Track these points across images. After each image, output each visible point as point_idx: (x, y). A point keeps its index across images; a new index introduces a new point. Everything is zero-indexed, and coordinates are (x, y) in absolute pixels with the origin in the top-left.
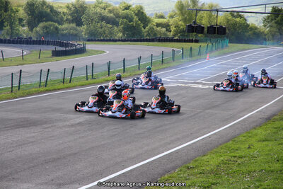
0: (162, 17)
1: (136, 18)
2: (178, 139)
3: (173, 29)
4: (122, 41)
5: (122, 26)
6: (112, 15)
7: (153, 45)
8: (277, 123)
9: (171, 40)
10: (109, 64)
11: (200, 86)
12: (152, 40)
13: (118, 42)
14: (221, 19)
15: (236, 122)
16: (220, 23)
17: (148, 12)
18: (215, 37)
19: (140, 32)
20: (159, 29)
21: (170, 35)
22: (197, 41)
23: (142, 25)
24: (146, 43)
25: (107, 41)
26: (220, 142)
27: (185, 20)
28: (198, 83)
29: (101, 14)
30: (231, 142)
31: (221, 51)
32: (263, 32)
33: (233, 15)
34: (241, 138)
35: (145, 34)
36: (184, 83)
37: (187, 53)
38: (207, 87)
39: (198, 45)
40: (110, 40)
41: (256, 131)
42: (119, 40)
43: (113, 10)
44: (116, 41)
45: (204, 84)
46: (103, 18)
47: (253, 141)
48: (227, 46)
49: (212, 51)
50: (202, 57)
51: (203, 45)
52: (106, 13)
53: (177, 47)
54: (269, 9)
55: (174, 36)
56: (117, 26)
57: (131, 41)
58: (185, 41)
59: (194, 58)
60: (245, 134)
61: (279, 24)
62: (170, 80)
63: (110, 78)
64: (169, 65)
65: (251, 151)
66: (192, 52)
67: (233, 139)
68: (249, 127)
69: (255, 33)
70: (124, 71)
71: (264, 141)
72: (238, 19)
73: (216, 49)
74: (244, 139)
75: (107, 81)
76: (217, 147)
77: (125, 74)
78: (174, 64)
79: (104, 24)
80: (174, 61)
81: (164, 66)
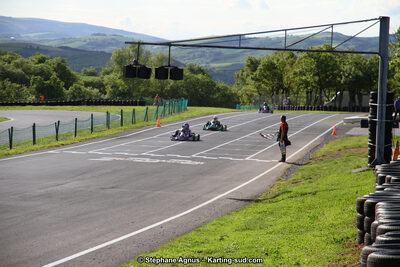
0: (92, 74)
1: (54, 75)
3: (109, 89)
4: (34, 104)
5: (35, 86)
6: (20, 70)
7: (79, 110)
8: (260, 205)
9: (106, 103)
10: (11, 131)
11: (148, 160)
13: (27, 107)
15: (200, 206)
18: (170, 98)
19: (61, 94)
20: (88, 89)
21: (106, 97)
22: (142, 104)
23: (62, 83)
25: (11, 105)
26: (177, 233)
28: (144, 157)
29: (3, 69)
30: (193, 233)
31: (177, 116)
32: (235, 94)
34: (209, 227)
35: (69, 97)
36: (123, 156)
37: (128, 119)
38: (158, 161)
39: (144, 108)
40: (16, 104)
41: (231, 217)
42: (30, 104)
43: (22, 63)
44: (24, 104)
45: (154, 158)
47: (227, 230)
48: (185, 109)
49: (164, 115)
50: (150, 123)
51: (152, 108)
52: (11, 68)
53: (114, 110)
55: (113, 97)
56: (28, 85)
57: (47, 104)
58: (126, 104)
59: (138, 125)
60: (214, 222)
61: (257, 80)
62: (104, 152)
63: (13, 151)
64: (100, 134)
65: (225, 244)
66: (136, 117)
67: (197, 228)
68: (221, 212)
69: (224, 95)
70: (34, 143)
71: (243, 230)
72: (200, 76)
73: (170, 114)
74: (213, 228)
75: (8, 155)
76: (173, 239)
77: (36, 146)
78: (110, 132)
79: (8, 83)
80: (109, 128)
81: (94, 135)
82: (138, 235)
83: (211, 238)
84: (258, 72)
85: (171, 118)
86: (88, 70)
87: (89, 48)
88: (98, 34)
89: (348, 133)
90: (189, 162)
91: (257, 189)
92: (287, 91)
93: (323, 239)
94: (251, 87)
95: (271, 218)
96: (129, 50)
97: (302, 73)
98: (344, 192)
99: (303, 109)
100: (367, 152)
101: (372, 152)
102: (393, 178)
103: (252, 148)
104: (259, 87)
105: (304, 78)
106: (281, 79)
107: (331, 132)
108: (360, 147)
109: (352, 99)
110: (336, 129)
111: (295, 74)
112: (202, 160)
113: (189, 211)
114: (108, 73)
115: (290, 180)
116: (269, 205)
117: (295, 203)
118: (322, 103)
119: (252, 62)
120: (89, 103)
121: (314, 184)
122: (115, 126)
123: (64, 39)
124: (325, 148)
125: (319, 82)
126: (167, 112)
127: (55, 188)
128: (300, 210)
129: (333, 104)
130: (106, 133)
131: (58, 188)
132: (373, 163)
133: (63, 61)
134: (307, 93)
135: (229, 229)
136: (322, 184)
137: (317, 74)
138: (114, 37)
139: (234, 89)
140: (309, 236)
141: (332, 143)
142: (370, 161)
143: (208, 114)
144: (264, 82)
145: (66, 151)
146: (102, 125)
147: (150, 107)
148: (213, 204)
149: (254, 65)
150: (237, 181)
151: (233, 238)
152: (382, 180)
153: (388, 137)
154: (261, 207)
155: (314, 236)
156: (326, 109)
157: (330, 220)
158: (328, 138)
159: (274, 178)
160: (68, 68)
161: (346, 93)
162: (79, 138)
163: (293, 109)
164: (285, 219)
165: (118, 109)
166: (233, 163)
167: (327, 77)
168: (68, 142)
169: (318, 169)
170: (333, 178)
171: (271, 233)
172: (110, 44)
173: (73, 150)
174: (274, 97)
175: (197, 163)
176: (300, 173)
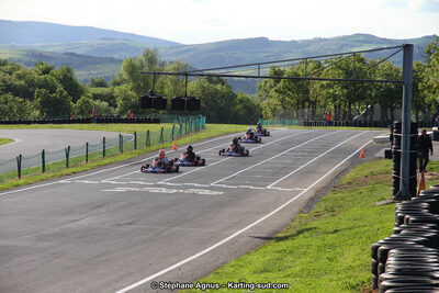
0: (101, 84)
1: (60, 88)
2: (131, 274)
3: (120, 102)
4: (40, 122)
5: (39, 99)
6: (22, 82)
7: (88, 128)
8: (282, 243)
9: (118, 120)
10: (19, 159)
11: (164, 190)
12: (88, 121)
13: (32, 125)
14: (193, 86)
15: (219, 244)
16: (192, 93)
17: (80, 76)
18: (186, 115)
19: (68, 110)
20: (97, 102)
21: (115, 112)
22: (157, 121)
24: (77, 125)
25: (15, 123)
27: (137, 89)
28: (160, 186)
29: (4, 81)
30: (212, 276)
31: (195, 136)
32: (258, 106)
33: (210, 81)
34: (227, 269)
35: (77, 111)
36: (137, 186)
37: (142, 140)
38: (175, 191)
40: (20, 122)
41: (249, 258)
42: (35, 122)
43: (25, 74)
44: (29, 123)
45: (170, 187)
46: (9, 88)
47: (245, 272)
48: (204, 127)
49: (180, 135)
50: (166, 145)
51: (168, 126)
52: (13, 80)
53: (127, 130)
54: (266, 71)
55: (121, 113)
56: (32, 99)
57: (54, 122)
58: (139, 122)
59: (153, 148)
60: (233, 263)
61: (281, 93)
63: (21, 181)
64: (113, 159)
66: (151, 139)
67: (215, 270)
68: (241, 250)
69: (246, 107)
70: (44, 170)
71: (262, 272)
72: (219, 87)
73: (187, 133)
74: (232, 269)
75: (17, 186)
77: (46, 174)
78: (123, 157)
79: (10, 96)
80: (122, 152)
81: (107, 161)
84: (281, 84)
85: (188, 139)
86: (97, 80)
87: (97, 55)
88: (106, 39)
89: (377, 155)
90: (207, 192)
91: (279, 222)
92: (313, 104)
94: (274, 100)
95: (290, 258)
96: (140, 57)
97: (329, 86)
100: (392, 183)
101: (396, 185)
102: (412, 218)
104: (283, 101)
105: (331, 91)
106: (307, 92)
107: (358, 154)
109: (384, 115)
110: (365, 150)
111: (322, 86)
112: (222, 189)
113: (208, 250)
114: (118, 84)
115: (313, 212)
116: (289, 243)
117: (315, 241)
118: (351, 117)
119: (276, 73)
120: (100, 121)
121: (336, 219)
122: (129, 150)
123: (69, 44)
124: (351, 173)
125: (348, 96)
126: (183, 132)
127: (66, 226)
128: (319, 249)
129: (363, 119)
130: (119, 158)
134: (335, 107)
135: (247, 271)
136: (343, 220)
137: (346, 87)
138: (125, 42)
141: (359, 167)
143: (228, 133)
144: (288, 95)
145: (77, 180)
147: (166, 126)
148: (232, 242)
149: (277, 76)
150: (257, 214)
152: (400, 221)
154: (283, 245)
156: (355, 124)
157: (349, 262)
159: (296, 209)
161: (377, 106)
162: (90, 164)
163: (320, 125)
164: (304, 259)
166: (254, 193)
167: (356, 90)
168: (79, 169)
169: (342, 199)
171: (289, 276)
172: (120, 49)
173: (85, 179)
174: (300, 111)
175: (215, 193)
176: (323, 205)
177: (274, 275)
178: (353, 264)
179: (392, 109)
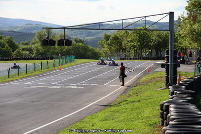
0: (26, 44)
1: (7, 45)
3: (35, 52)
7: (20, 62)
11: (55, 87)
15: (82, 109)
18: (65, 55)
19: (10, 55)
20: (24, 52)
21: (33, 55)
23: (11, 50)
24: (14, 61)
26: (70, 123)
28: (53, 85)
30: (78, 123)
31: (70, 64)
33: (76, 41)
36: (42, 85)
37: (45, 66)
38: (60, 87)
39: (53, 61)
41: (97, 114)
45: (58, 85)
47: (96, 121)
48: (74, 61)
49: (63, 64)
50: (56, 68)
51: (57, 61)
53: (38, 62)
57: (3, 60)
58: (44, 59)
59: (50, 69)
60: (89, 117)
61: (109, 45)
62: (32, 84)
64: (31, 74)
65: (94, 128)
66: (49, 65)
67: (80, 121)
68: (92, 112)
69: (93, 53)
71: (104, 121)
72: (80, 44)
73: (66, 63)
74: (88, 120)
76: (68, 126)
78: (35, 73)
80: (35, 71)
81: (28, 75)
82: (51, 125)
83: (88, 125)
84: (109, 41)
85: (66, 65)
86: (24, 42)
87: (24, 31)
88: (29, 24)
89: (155, 70)
90: (76, 87)
91: (111, 100)
92: (124, 50)
93: (144, 124)
94: (106, 49)
95: (117, 114)
96: (45, 32)
97: (132, 41)
98: (153, 100)
99: (133, 59)
100: (165, 80)
101: (167, 80)
102: (178, 92)
103: (107, 79)
104: (110, 49)
105: (132, 43)
106: (121, 44)
107: (147, 70)
108: (161, 77)
109: (157, 53)
110: (149, 69)
111: (128, 41)
112: (83, 86)
114: (34, 44)
115: (127, 95)
116: (116, 108)
117: (129, 107)
118: (142, 55)
119: (106, 37)
120: (25, 59)
121: (139, 97)
122: (38, 70)
123: (11, 27)
124: (144, 79)
125: (140, 46)
126: (64, 62)
127: (6, 102)
128: (132, 110)
129: (147, 56)
130: (33, 74)
131: (9, 102)
132: (168, 85)
133: (11, 38)
134: (134, 51)
135: (96, 120)
136: (142, 96)
137: (139, 41)
138: (37, 25)
139: (97, 50)
140: (137, 122)
141: (147, 76)
142: (166, 84)
143: (85, 63)
144: (113, 46)
145: (13, 83)
146: (32, 70)
147: (56, 60)
148: (88, 108)
149: (107, 38)
150: (100, 96)
151: (99, 125)
152: (172, 94)
153: (175, 72)
154: (113, 109)
155: (140, 122)
156: (144, 59)
157: (147, 114)
158: (145, 73)
159: (119, 94)
160: (14, 41)
161: (154, 50)
162: (20, 76)
163: (127, 59)
164: (124, 114)
165: (39, 61)
166: (98, 87)
167: (144, 43)
168: (15, 79)
169: (141, 89)
170: (148, 93)
171: (117, 122)
172: (34, 29)
173: (17, 83)
174: (118, 53)
175: (80, 88)
176: (132, 91)
177: (110, 121)
178: (150, 116)
179: (161, 51)
